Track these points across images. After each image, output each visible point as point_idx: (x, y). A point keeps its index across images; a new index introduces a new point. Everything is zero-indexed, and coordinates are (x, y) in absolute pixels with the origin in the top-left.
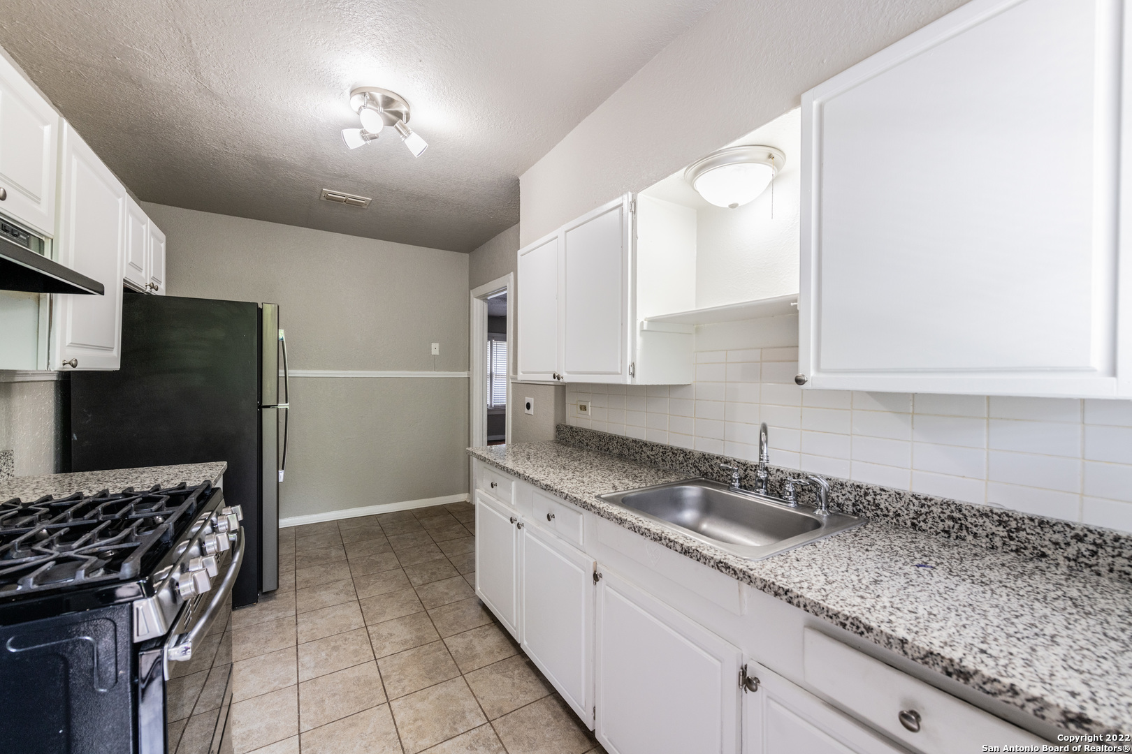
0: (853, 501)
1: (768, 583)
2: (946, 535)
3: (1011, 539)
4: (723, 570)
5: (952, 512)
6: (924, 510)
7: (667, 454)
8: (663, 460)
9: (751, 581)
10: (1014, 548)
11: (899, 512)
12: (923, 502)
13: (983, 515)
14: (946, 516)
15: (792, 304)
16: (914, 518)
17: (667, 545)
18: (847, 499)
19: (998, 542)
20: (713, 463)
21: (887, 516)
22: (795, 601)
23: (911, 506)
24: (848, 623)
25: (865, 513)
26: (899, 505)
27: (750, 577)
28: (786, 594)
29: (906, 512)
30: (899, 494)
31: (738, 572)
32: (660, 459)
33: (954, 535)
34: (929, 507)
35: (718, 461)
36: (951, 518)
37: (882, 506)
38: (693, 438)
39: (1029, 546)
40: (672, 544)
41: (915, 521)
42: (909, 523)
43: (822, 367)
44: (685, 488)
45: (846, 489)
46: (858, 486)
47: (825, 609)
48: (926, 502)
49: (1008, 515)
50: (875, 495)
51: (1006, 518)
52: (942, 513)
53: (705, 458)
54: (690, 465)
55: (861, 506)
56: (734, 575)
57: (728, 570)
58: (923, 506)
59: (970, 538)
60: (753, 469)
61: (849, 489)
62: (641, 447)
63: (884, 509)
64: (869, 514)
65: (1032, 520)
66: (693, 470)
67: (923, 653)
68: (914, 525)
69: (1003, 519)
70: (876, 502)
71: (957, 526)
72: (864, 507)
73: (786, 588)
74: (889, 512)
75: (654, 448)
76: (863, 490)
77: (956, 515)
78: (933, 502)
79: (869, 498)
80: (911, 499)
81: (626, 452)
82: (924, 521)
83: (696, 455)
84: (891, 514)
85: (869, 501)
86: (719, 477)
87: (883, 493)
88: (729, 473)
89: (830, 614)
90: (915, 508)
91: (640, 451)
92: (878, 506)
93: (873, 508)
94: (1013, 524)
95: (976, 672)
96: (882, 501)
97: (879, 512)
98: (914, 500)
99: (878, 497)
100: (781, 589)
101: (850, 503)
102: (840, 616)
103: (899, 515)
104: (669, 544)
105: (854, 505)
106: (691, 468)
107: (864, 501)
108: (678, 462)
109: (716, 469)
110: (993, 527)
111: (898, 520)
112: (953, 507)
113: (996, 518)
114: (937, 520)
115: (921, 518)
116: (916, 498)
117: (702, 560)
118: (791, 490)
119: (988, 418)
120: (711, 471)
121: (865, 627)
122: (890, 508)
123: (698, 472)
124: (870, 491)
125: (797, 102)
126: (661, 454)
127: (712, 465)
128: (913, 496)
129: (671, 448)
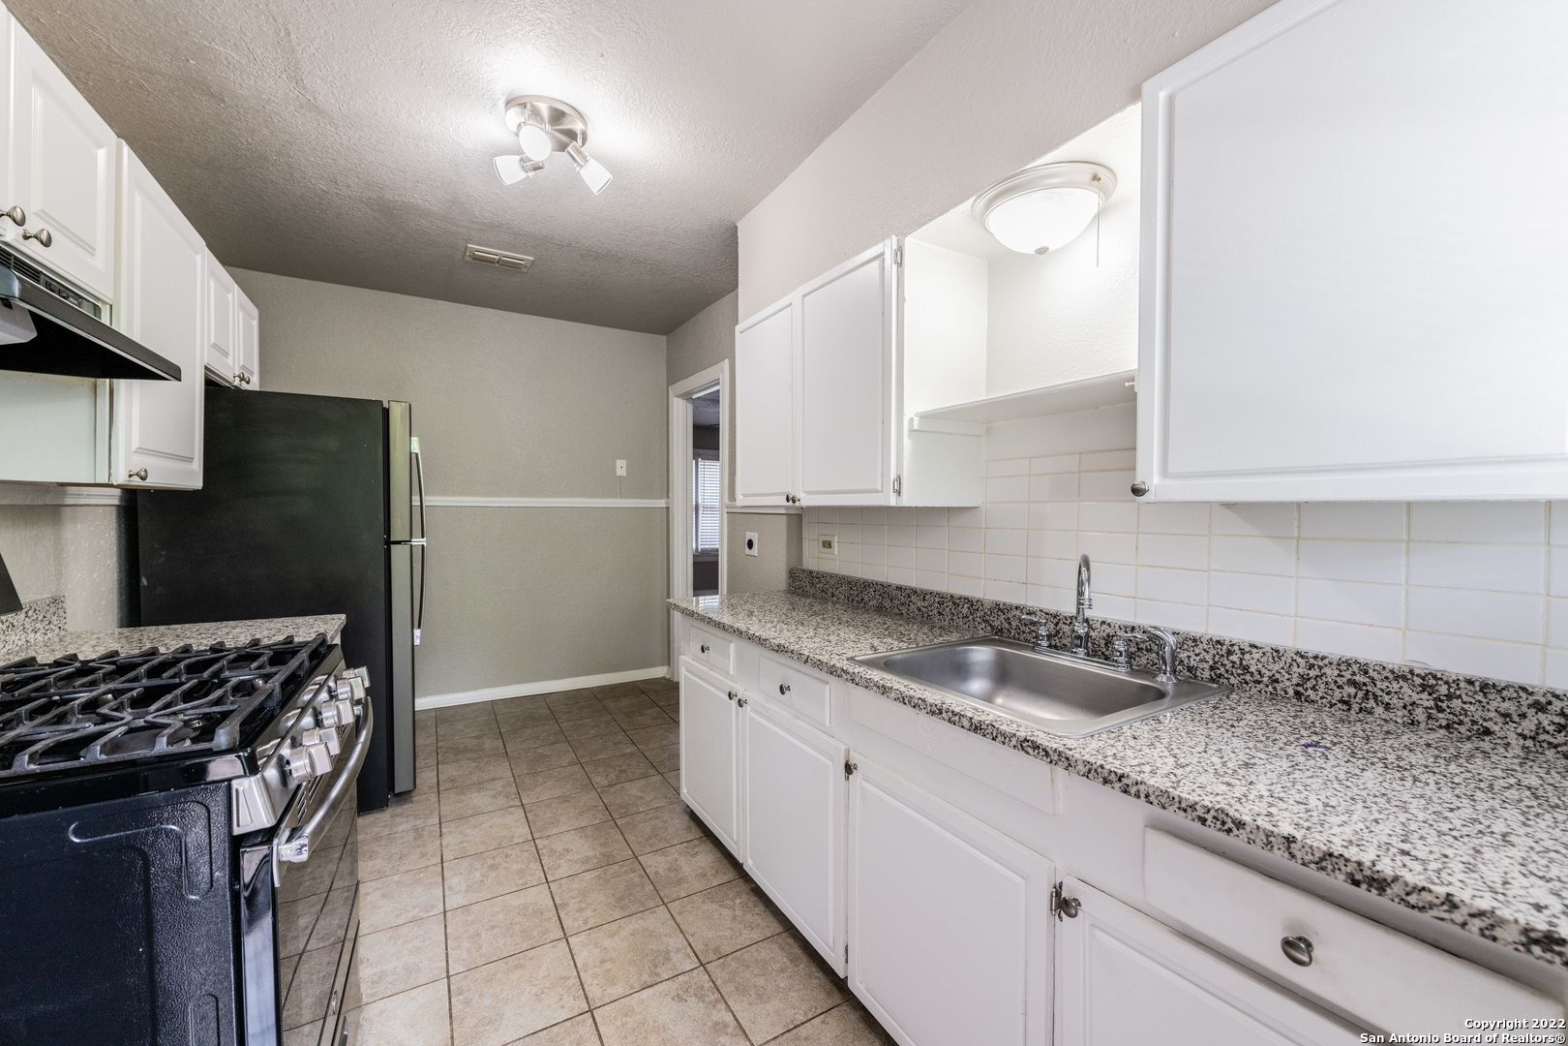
0: (1211, 663)
1: (1095, 766)
2: (1345, 707)
3: (1440, 710)
4: (1030, 751)
5: (1354, 674)
6: (1312, 673)
7: (945, 605)
8: (940, 613)
9: (1070, 765)
10: (1444, 723)
11: (1277, 676)
12: (1312, 661)
13: (1399, 677)
14: (1345, 680)
15: (1127, 384)
16: (1298, 685)
17: (949, 720)
18: (1201, 661)
19: (1420, 714)
20: (1010, 615)
21: (1259, 682)
22: (1133, 790)
23: (1295, 669)
24: (1209, 817)
25: (1228, 679)
26: (1277, 667)
27: (1068, 759)
28: (1120, 780)
29: (1287, 676)
30: (1277, 651)
31: (1051, 753)
32: (935, 612)
33: (1356, 707)
34: (1320, 668)
35: (1018, 613)
36: (1353, 683)
37: (1253, 669)
38: (983, 581)
39: (1466, 720)
40: (957, 718)
41: (1300, 689)
42: (1291, 692)
43: (1169, 471)
44: (972, 650)
45: (1201, 646)
46: (1218, 642)
47: (1177, 799)
48: (1315, 661)
49: (1435, 677)
50: (1243, 654)
51: (1432, 682)
52: (1340, 676)
53: (999, 609)
54: (978, 620)
55: (1222, 669)
56: (1045, 758)
57: (1036, 751)
58: (1311, 667)
59: (1379, 710)
60: (1068, 622)
61: (1206, 647)
62: (909, 597)
63: (1256, 673)
64: (1233, 680)
65: (1470, 682)
66: (983, 626)
67: (1318, 855)
68: (1298, 694)
69: (1428, 682)
70: (1244, 663)
71: (1361, 694)
72: (1227, 671)
73: (1120, 772)
74: (1262, 676)
75: (927, 597)
76: (1225, 647)
77: (1360, 678)
78: (1326, 661)
79: (1234, 658)
80: (1295, 657)
81: (887, 604)
82: (1314, 688)
83: (987, 606)
84: (1265, 679)
85: (1233, 662)
86: (1019, 634)
87: (1255, 650)
88: (1033, 628)
89: (1183, 805)
90: (1301, 670)
91: (907, 602)
92: (1246, 668)
93: (1240, 672)
94: (1443, 689)
95: (1396, 879)
96: (1253, 662)
97: (1248, 677)
98: (1299, 660)
99: (1247, 656)
100: (1113, 775)
101: (1206, 666)
102: (1198, 807)
103: (1277, 681)
104: (953, 719)
105: (1212, 668)
106: (979, 623)
107: (1226, 662)
108: (960, 615)
109: (1014, 624)
110: (1414, 695)
111: (1275, 689)
112: (1355, 668)
113: (1418, 681)
114: (1332, 686)
115: (1309, 685)
116: (1302, 657)
117: (999, 738)
118: (1121, 649)
119: (1409, 541)
120: (1007, 626)
121: (1233, 822)
122: (1263, 671)
123: (989, 628)
124: (1236, 648)
125: (1135, 94)
126: (937, 605)
127: (1009, 619)
128: (1297, 653)
129: (952, 596)
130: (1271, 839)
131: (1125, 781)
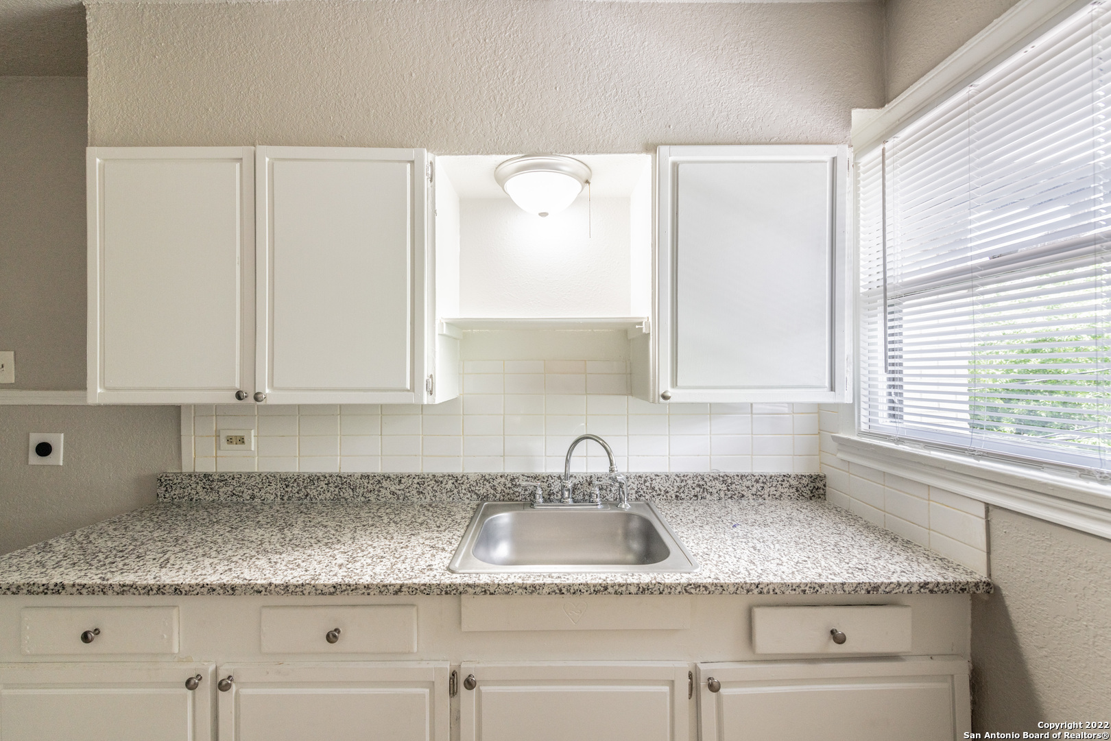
0: (636, 489)
2: (696, 498)
3: (728, 490)
5: (699, 481)
6: (683, 484)
7: (426, 484)
8: (419, 493)
10: (730, 496)
11: (668, 489)
12: (682, 478)
13: (715, 479)
14: (695, 485)
16: (677, 492)
17: (616, 593)
18: (631, 489)
19: (722, 494)
20: (495, 483)
21: (659, 495)
22: (765, 590)
23: (675, 484)
24: (807, 588)
25: (645, 496)
26: (667, 485)
28: (757, 587)
29: (672, 488)
30: (667, 476)
32: (414, 492)
33: (700, 497)
34: (686, 481)
35: (503, 480)
36: (699, 486)
37: (656, 488)
38: (462, 458)
39: (736, 492)
40: (624, 588)
41: (678, 494)
42: (674, 497)
45: (630, 481)
46: (639, 476)
47: (790, 585)
48: (683, 478)
49: (727, 476)
50: (652, 481)
51: (726, 478)
52: (694, 483)
53: (485, 479)
54: (464, 491)
55: (642, 492)
56: (705, 592)
57: (698, 589)
58: (682, 481)
59: (708, 496)
60: (545, 480)
61: (633, 480)
62: (379, 482)
63: (658, 490)
64: (647, 497)
65: (738, 476)
66: (469, 495)
68: (677, 496)
69: (724, 479)
70: (653, 486)
71: (702, 490)
72: (644, 492)
74: (661, 491)
75: (403, 481)
76: (643, 479)
77: (701, 483)
78: (688, 477)
79: (648, 484)
80: (676, 478)
81: (348, 493)
82: (683, 492)
83: (472, 478)
84: (662, 493)
85: (647, 487)
86: (504, 496)
87: (657, 478)
88: (516, 490)
89: (794, 587)
90: (678, 484)
91: (376, 488)
92: (653, 489)
93: (651, 491)
94: (729, 481)
96: (656, 484)
97: (654, 493)
98: (677, 479)
99: (654, 482)
101: (634, 492)
102: (801, 585)
103: (667, 492)
104: (620, 590)
105: (637, 492)
106: (464, 494)
107: (644, 487)
108: (444, 491)
109: (499, 489)
110: (721, 486)
111: (667, 496)
112: (699, 478)
113: (721, 479)
114: (691, 489)
115: (681, 491)
116: (678, 477)
117: (666, 591)
118: (598, 493)
119: (710, 414)
120: (492, 492)
121: (819, 586)
122: (662, 488)
123: (475, 496)
124: (648, 478)
126: (415, 486)
127: (494, 486)
128: (677, 475)
129: (434, 476)
130: (836, 587)
131: (760, 586)
